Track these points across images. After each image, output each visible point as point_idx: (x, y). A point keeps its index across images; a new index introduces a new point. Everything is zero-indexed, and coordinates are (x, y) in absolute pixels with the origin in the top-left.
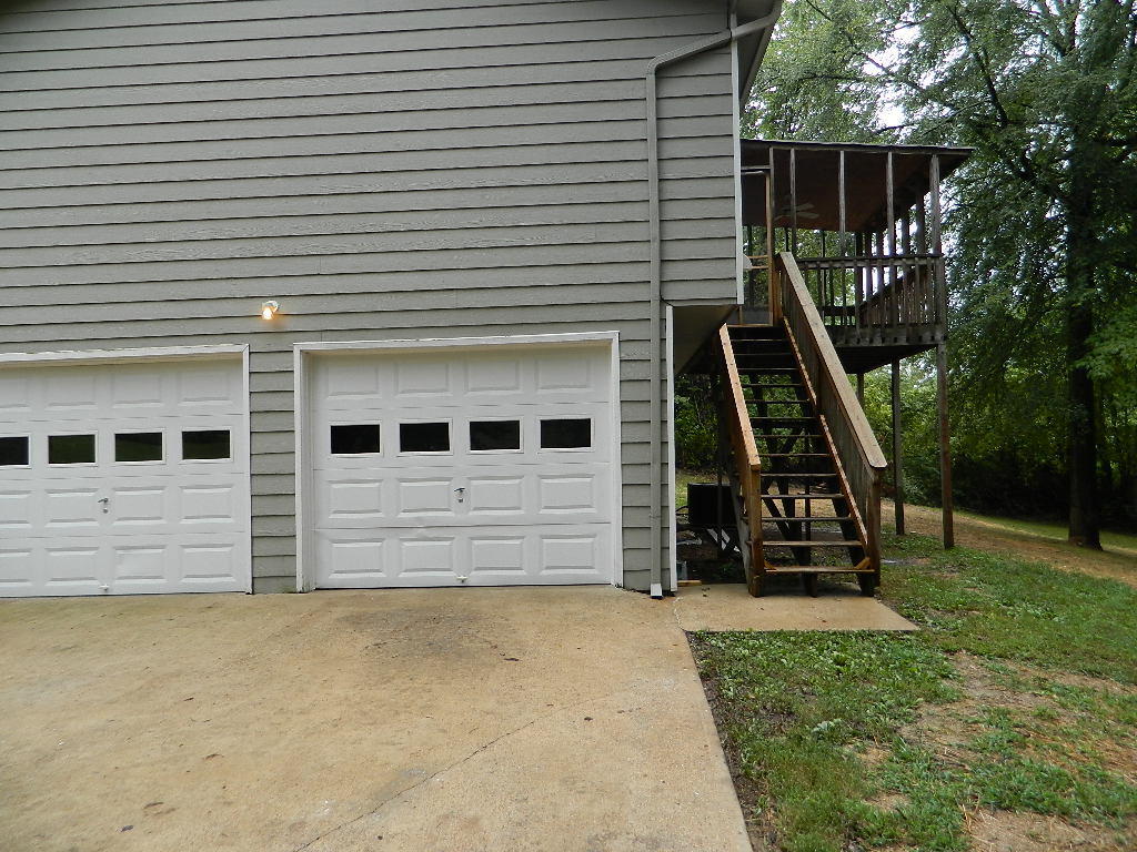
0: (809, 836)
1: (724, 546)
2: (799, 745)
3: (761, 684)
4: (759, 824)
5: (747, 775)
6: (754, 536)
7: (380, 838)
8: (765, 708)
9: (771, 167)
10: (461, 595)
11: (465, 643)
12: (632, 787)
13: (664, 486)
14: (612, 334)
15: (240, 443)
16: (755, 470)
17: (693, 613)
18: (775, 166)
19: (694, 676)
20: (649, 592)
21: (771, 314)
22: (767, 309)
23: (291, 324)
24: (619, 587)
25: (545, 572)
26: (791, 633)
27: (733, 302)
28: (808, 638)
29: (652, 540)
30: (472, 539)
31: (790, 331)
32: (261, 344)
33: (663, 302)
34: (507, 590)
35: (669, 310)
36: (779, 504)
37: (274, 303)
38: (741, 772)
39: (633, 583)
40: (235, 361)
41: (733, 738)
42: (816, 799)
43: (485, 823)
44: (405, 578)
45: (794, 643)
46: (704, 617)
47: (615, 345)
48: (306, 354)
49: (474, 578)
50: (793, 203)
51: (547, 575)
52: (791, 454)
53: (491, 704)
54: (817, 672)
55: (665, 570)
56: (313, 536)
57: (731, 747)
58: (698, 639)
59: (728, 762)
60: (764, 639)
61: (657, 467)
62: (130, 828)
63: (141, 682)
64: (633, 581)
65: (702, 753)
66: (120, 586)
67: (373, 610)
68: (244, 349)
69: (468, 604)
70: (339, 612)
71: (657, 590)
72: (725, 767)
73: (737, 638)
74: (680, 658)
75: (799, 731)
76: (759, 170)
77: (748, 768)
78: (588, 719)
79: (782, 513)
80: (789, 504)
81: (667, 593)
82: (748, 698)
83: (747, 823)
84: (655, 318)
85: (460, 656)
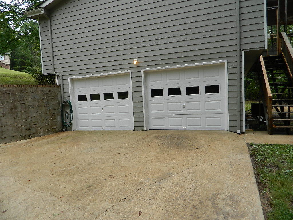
0: (279, 200)
1: (261, 120)
2: (279, 175)
3: (269, 158)
4: (264, 195)
5: (261, 182)
6: (270, 117)
7: (160, 188)
8: (269, 165)
9: (279, 6)
10: (184, 132)
11: (185, 144)
12: (226, 182)
13: (241, 103)
14: (226, 61)
15: (130, 95)
16: (270, 98)
17: (250, 138)
18: (280, 6)
19: (248, 155)
20: (236, 132)
21: (278, 52)
22: (277, 51)
23: (141, 65)
24: (228, 131)
25: (207, 126)
26: (280, 145)
27: (263, 49)
28: (286, 147)
29: (238, 118)
30: (187, 118)
31: (284, 56)
32: (134, 70)
33: (241, 50)
34: (196, 131)
35: (243, 53)
36: (279, 108)
37: (136, 59)
38: (260, 181)
39: (232, 130)
40: (128, 74)
41: (258, 172)
42: (283, 191)
43: (186, 187)
44: (170, 127)
45: (281, 148)
46: (253, 139)
47: (226, 64)
48: (144, 72)
49: (188, 128)
50: (286, 16)
51: (207, 127)
52: (284, 93)
53: (190, 159)
54: (288, 156)
55: (241, 127)
56: (148, 117)
57: (257, 175)
58: (250, 145)
59: (256, 178)
60: (271, 146)
61: (239, 98)
62: (106, 180)
63: (110, 149)
64: (232, 129)
65: (248, 175)
66: (106, 128)
67: (162, 135)
68: (130, 71)
69: (186, 134)
70: (154, 135)
71: (239, 132)
72: (255, 180)
73: (263, 146)
74: (244, 150)
75: (280, 172)
76: (274, 7)
77: (262, 180)
78: (216, 164)
79: (280, 110)
80: (282, 108)
81: (242, 133)
82: (264, 162)
83: (260, 195)
84: (238, 55)
85: (183, 147)
